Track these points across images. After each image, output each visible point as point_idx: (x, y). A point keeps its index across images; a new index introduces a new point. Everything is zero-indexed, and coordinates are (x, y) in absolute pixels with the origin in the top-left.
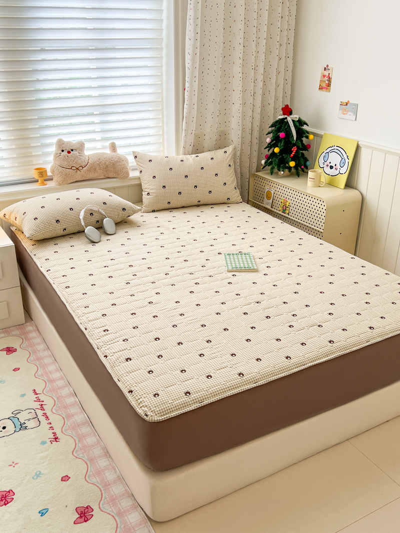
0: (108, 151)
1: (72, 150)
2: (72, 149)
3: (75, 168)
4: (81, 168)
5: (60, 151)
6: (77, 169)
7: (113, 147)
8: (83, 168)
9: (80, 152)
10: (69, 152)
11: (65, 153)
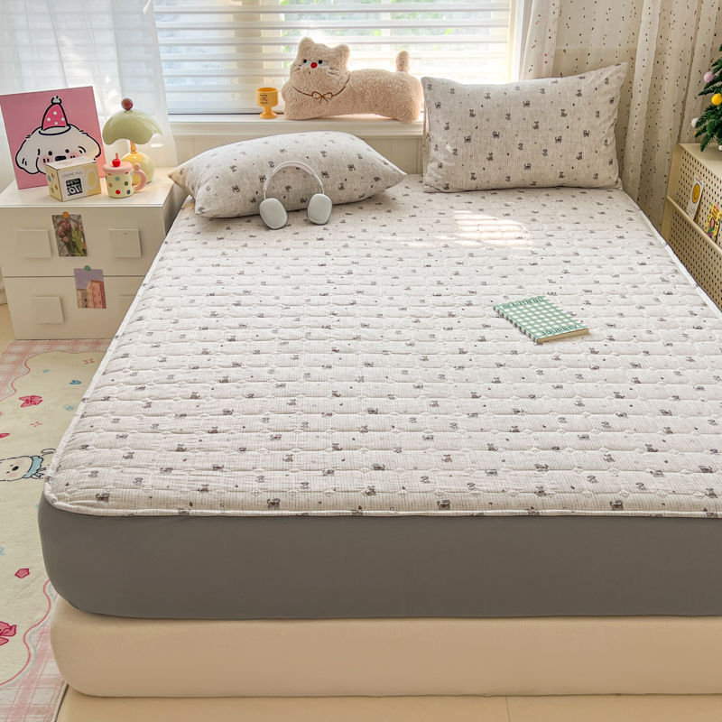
0: (392, 68)
1: (320, 62)
2: (321, 59)
3: (318, 96)
4: (330, 96)
5: (300, 62)
6: (322, 97)
7: (402, 60)
8: (332, 96)
9: (334, 66)
10: (314, 65)
11: (308, 65)
